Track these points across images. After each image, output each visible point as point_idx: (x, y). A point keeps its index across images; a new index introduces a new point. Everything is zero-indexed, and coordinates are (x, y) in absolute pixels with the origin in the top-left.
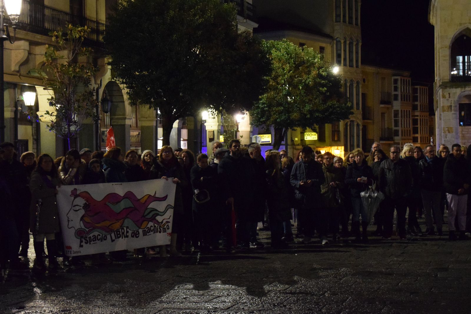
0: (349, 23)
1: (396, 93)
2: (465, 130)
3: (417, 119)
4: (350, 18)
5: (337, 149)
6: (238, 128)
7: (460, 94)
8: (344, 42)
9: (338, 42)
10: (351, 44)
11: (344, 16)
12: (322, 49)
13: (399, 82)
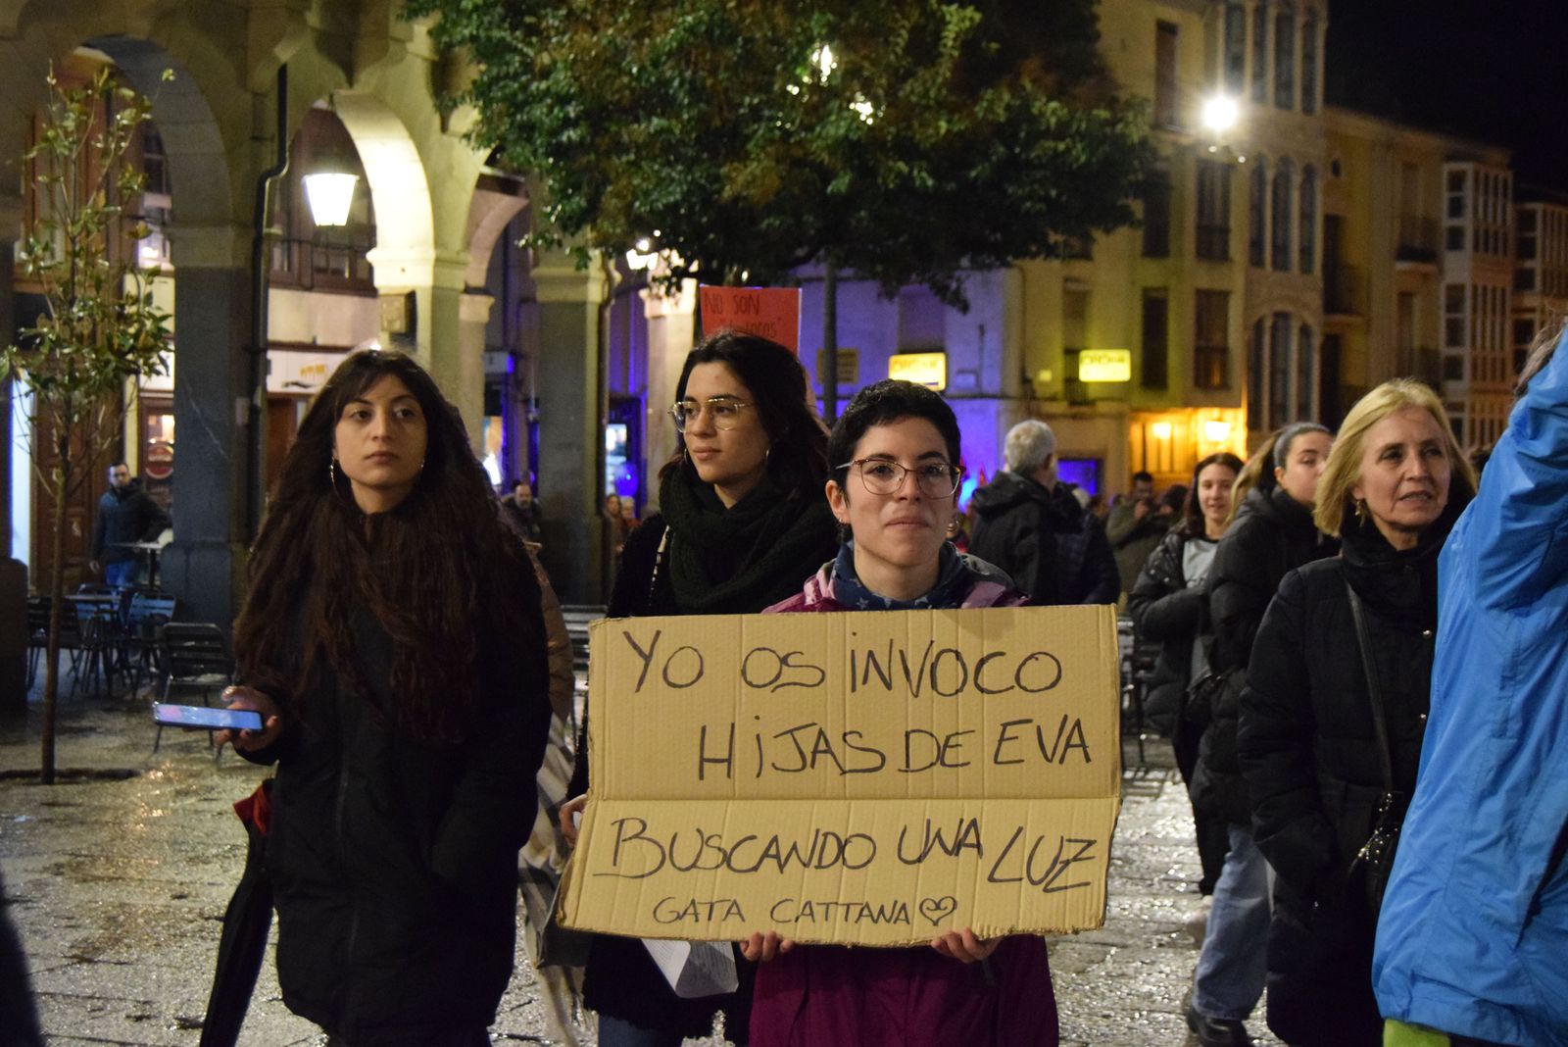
1: (1456, 222)
5: (1220, 420)
9: (1235, 10)
10: (1284, 23)
12: (1166, 31)
13: (1469, 183)
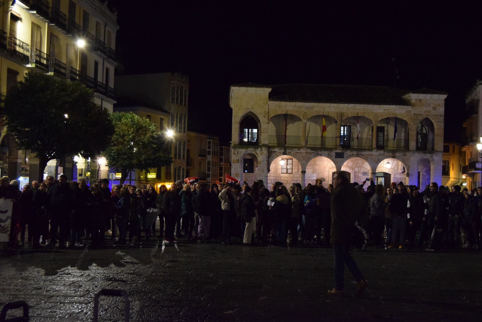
0: (180, 104)
2: (248, 175)
3: (222, 167)
4: (181, 101)
5: (169, 184)
6: (100, 168)
7: (245, 153)
8: (176, 116)
9: (173, 116)
10: (181, 118)
11: (177, 99)
12: (162, 120)
13: (212, 143)
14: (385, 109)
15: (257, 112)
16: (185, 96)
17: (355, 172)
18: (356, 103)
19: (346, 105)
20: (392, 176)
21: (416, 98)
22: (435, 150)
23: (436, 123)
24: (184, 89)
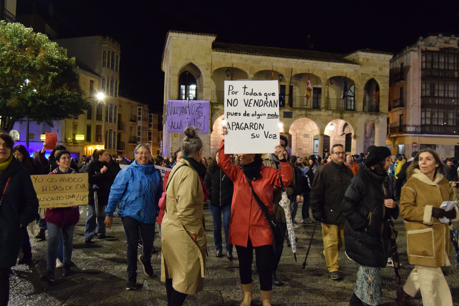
0: (111, 68)
1: (139, 116)
3: (151, 132)
4: (112, 66)
5: (100, 147)
8: (107, 80)
9: (104, 79)
10: (112, 82)
11: (108, 64)
12: (92, 82)
13: (142, 110)
14: (333, 67)
15: (198, 64)
16: (117, 62)
17: (296, 134)
18: (306, 59)
19: (296, 60)
20: (331, 140)
21: (364, 57)
22: (380, 112)
23: (382, 84)
24: (115, 55)
